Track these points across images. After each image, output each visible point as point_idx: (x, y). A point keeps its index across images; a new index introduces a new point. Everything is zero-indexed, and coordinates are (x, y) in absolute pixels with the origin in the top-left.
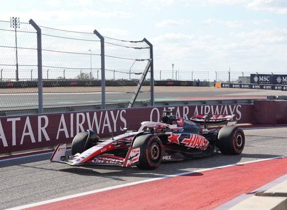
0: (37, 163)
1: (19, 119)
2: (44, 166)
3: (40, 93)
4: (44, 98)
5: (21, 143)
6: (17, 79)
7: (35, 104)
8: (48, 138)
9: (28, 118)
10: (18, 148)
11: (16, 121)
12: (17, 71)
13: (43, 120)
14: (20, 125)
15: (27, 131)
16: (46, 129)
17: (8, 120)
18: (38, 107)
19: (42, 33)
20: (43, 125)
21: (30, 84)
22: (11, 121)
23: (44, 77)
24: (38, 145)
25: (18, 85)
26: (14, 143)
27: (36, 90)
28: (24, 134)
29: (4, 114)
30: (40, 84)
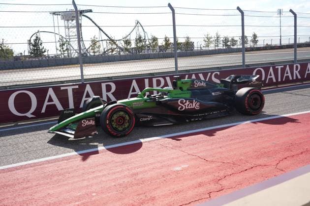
0: (293, 91)
1: (282, 67)
2: (297, 93)
3: (295, 51)
4: (297, 54)
5: (284, 80)
6: (281, 44)
7: (292, 58)
8: (299, 77)
9: (288, 66)
10: (282, 82)
11: (281, 68)
12: (280, 40)
13: (297, 67)
14: (283, 70)
15: (287, 73)
16: (299, 72)
17: (276, 67)
18: (293, 60)
19: (297, 16)
21: (289, 47)
22: (278, 69)
23: (298, 42)
24: (293, 81)
25: (281, 47)
26: (279, 80)
28: (285, 75)
29: (274, 64)
30: (295, 46)
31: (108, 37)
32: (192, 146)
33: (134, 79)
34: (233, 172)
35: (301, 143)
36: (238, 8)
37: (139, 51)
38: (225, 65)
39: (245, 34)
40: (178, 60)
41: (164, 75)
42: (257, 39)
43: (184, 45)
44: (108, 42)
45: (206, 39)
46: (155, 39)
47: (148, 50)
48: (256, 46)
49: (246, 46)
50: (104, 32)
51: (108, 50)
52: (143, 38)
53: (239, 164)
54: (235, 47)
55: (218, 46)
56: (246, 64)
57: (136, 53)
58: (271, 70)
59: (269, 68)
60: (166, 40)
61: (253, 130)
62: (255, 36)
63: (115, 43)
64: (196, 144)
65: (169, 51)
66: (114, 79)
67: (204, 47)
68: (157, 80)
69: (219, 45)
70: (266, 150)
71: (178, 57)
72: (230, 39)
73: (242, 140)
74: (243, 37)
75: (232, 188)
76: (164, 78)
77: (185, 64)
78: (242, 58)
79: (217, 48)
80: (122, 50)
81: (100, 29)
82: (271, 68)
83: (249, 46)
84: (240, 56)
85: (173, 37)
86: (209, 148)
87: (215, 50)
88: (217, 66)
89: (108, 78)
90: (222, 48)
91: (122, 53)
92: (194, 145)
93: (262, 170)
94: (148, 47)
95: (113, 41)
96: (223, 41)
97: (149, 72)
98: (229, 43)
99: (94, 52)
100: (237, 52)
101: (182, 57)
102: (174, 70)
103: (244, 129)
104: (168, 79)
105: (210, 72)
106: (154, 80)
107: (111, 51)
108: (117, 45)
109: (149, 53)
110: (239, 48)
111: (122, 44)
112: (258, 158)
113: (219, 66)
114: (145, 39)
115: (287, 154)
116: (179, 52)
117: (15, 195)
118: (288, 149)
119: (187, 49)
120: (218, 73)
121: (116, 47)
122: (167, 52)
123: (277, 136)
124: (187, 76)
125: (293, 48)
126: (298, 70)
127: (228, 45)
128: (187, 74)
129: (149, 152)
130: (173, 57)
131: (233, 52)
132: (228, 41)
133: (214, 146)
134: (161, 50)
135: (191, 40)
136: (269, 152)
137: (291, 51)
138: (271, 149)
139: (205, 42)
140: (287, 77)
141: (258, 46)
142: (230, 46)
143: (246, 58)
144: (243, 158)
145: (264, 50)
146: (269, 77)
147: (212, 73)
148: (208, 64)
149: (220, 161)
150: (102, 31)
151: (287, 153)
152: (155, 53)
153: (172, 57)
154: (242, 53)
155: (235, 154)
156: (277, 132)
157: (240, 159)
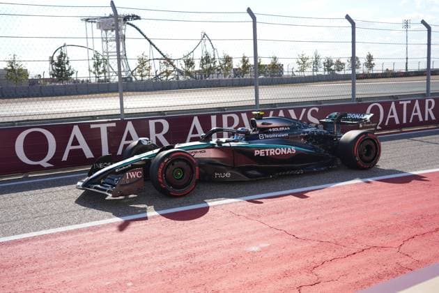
0: (424, 138)
1: (409, 102)
2: (430, 141)
3: (428, 81)
4: (431, 85)
5: (411, 121)
6: (407, 69)
7: (423, 90)
8: (433, 118)
9: (417, 102)
10: (408, 125)
11: (407, 104)
12: (407, 63)
13: (430, 103)
14: (410, 107)
15: (416, 111)
16: (432, 110)
17: (401, 103)
18: (425, 92)
20: (430, 107)
21: (418, 74)
22: (403, 104)
23: (431, 68)
24: (424, 123)
25: (407, 74)
26: (405, 121)
27: (425, 77)
28: (413, 114)
30: (429, 73)
31: (162, 54)
32: (276, 215)
33: (196, 115)
34: (335, 255)
35: (435, 215)
36: (348, 17)
37: (205, 76)
38: (327, 99)
39: (357, 55)
40: (260, 90)
41: (238, 110)
42: (372, 62)
43: (270, 69)
44: (162, 61)
45: (300, 60)
46: (228, 60)
47: (218, 74)
48: (371, 72)
49: (357, 71)
50: (156, 48)
51: (162, 73)
52: (212, 57)
53: (343, 244)
54: (342, 73)
55: (317, 71)
56: (357, 97)
57: (202, 78)
58: (393, 106)
59: (390, 103)
60: (245, 61)
61: (366, 193)
62: (370, 58)
63: (171, 64)
64: (281, 213)
65: (247, 76)
66: (168, 114)
67: (297, 71)
68: (228, 118)
69: (319, 69)
70: (383, 224)
71: (260, 85)
72: (334, 61)
73: (349, 208)
74: (354, 59)
75: (333, 280)
76: (239, 114)
77: (269, 95)
78: (351, 89)
79: (315, 73)
80: (182, 74)
81: (151, 43)
82: (393, 103)
83: (361, 72)
84: (348, 86)
85: (253, 55)
86: (301, 219)
87: (314, 76)
88: (315, 99)
89: (160, 113)
90: (322, 73)
91: (181, 78)
92: (280, 215)
93: (378, 253)
94: (218, 70)
95: (168, 61)
96: (324, 63)
97: (218, 106)
98: (333, 67)
99: (142, 76)
100: (344, 79)
101: (265, 85)
102: (254, 103)
103: (351, 191)
104: (244, 116)
105: (305, 108)
106: (225, 117)
107: (165, 74)
108: (174, 66)
109: (220, 78)
110: (347, 75)
111: (181, 65)
112: (372, 235)
113: (318, 99)
114: (214, 59)
115: (415, 231)
116: (262, 78)
117: (15, 282)
118: (417, 224)
119: (273, 75)
120: (317, 109)
121: (172, 69)
122: (245, 77)
123: (400, 204)
124: (272, 113)
125: (425, 75)
126: (432, 107)
127: (331, 69)
128: (272, 110)
129: (214, 223)
130: (253, 85)
131: (339, 80)
132: (332, 64)
133: (308, 216)
134: (236, 75)
135: (279, 61)
136: (388, 227)
137: (423, 80)
138: (392, 223)
139: (300, 64)
140: (416, 117)
141: (374, 72)
142: (334, 70)
143: (357, 89)
144: (349, 235)
145: (383, 77)
146: (389, 116)
147: (308, 109)
148: (303, 96)
149: (316, 239)
150: (154, 46)
151: (415, 229)
152: (227, 78)
153: (250, 85)
154: (351, 81)
155: (339, 229)
156: (401, 197)
157: (346, 236)
